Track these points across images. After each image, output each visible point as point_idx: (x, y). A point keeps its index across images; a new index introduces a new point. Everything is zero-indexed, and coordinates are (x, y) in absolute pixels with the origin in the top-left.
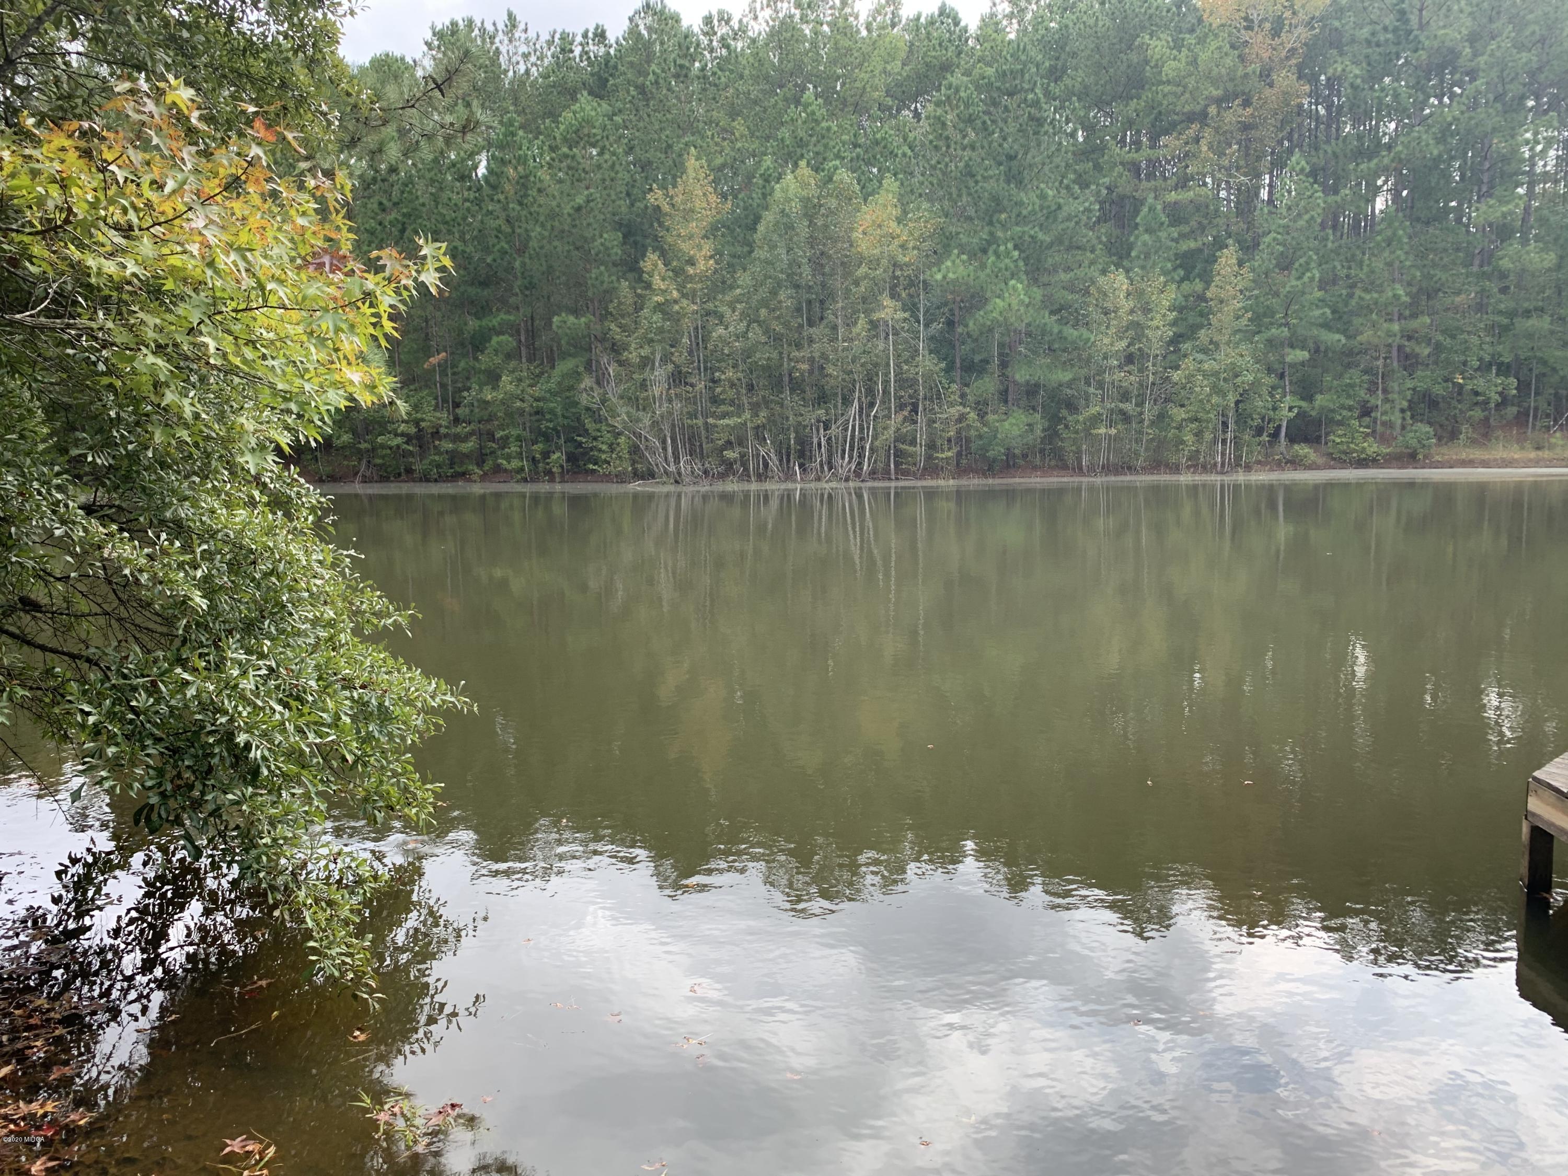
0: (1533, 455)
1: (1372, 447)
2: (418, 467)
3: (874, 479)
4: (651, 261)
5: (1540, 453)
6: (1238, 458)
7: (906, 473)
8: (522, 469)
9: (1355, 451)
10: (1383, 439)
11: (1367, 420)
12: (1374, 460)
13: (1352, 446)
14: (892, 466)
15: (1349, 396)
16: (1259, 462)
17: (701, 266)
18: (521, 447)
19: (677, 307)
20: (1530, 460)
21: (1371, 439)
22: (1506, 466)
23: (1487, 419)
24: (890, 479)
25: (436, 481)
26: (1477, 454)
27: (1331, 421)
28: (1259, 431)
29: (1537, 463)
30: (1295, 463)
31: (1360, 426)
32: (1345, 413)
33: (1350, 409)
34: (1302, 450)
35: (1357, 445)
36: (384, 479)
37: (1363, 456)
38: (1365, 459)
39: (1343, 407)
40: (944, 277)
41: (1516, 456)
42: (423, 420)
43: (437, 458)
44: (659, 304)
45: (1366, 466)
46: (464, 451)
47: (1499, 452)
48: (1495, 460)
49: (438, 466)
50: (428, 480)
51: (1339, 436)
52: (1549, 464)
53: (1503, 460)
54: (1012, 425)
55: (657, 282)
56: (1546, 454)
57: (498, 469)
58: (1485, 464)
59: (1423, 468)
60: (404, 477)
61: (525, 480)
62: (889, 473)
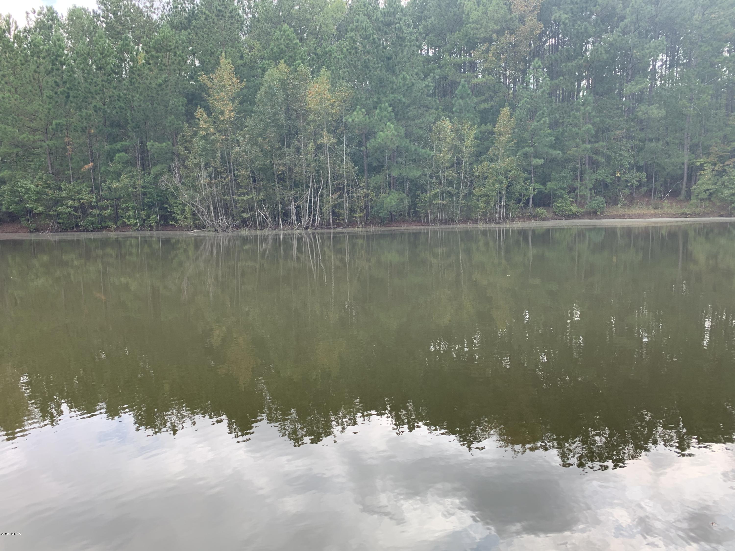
0: (653, 212)
1: (575, 209)
2: (82, 224)
3: (322, 228)
4: (200, 112)
5: (656, 211)
6: (508, 215)
7: (339, 225)
8: (136, 224)
9: (566, 210)
10: (581, 205)
11: (573, 195)
12: (576, 215)
13: (565, 208)
14: (331, 221)
15: (564, 183)
16: (519, 217)
17: (227, 115)
18: (135, 212)
19: (213, 137)
20: (652, 215)
21: (575, 205)
22: (640, 218)
23: (632, 194)
24: (330, 228)
25: (92, 231)
26: (626, 211)
27: (555, 195)
28: (519, 201)
29: (655, 216)
30: (536, 217)
31: (569, 197)
32: (562, 191)
33: (564, 189)
34: (541, 210)
35: (568, 207)
36: (64, 230)
37: (571, 213)
38: (571, 215)
39: (561, 188)
40: (353, 120)
41: (645, 213)
42: (82, 199)
43: (91, 219)
44: (204, 135)
45: (572, 218)
46: (106, 215)
47: (637, 210)
48: (635, 214)
49: (93, 224)
50: (87, 231)
51: (559, 203)
52: (661, 216)
53: (639, 214)
54: (391, 199)
55: (202, 124)
56: (659, 211)
57: (124, 225)
58: (630, 217)
59: (600, 219)
60: (75, 229)
61: (138, 230)
62: (329, 224)
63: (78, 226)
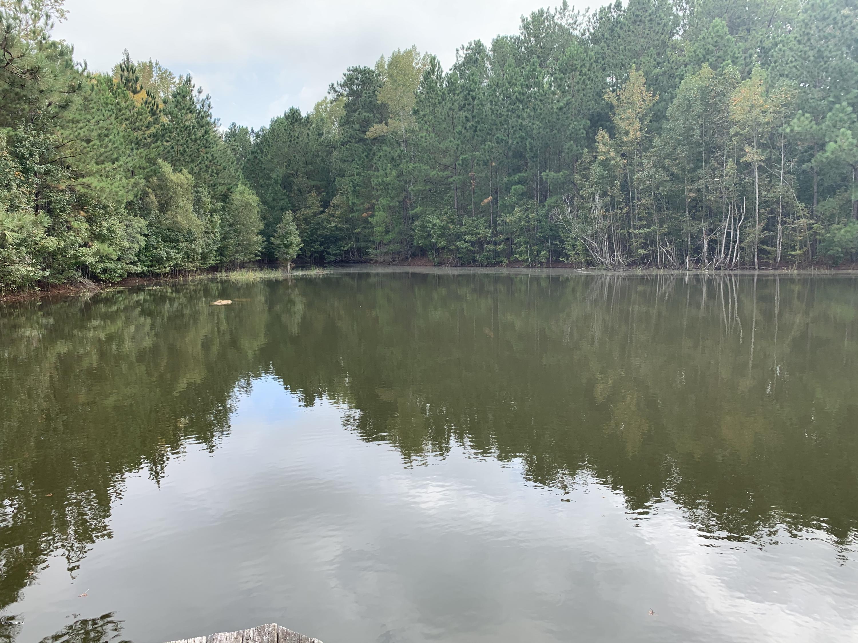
2: (478, 259)
4: (602, 134)
7: (767, 265)
8: (527, 260)
14: (756, 260)
17: (631, 136)
18: (526, 248)
24: (755, 269)
25: (486, 266)
36: (463, 265)
43: (486, 254)
44: (602, 161)
49: (488, 259)
50: (482, 266)
55: (601, 148)
57: (516, 261)
60: (472, 264)
61: (528, 266)
63: (475, 261)
